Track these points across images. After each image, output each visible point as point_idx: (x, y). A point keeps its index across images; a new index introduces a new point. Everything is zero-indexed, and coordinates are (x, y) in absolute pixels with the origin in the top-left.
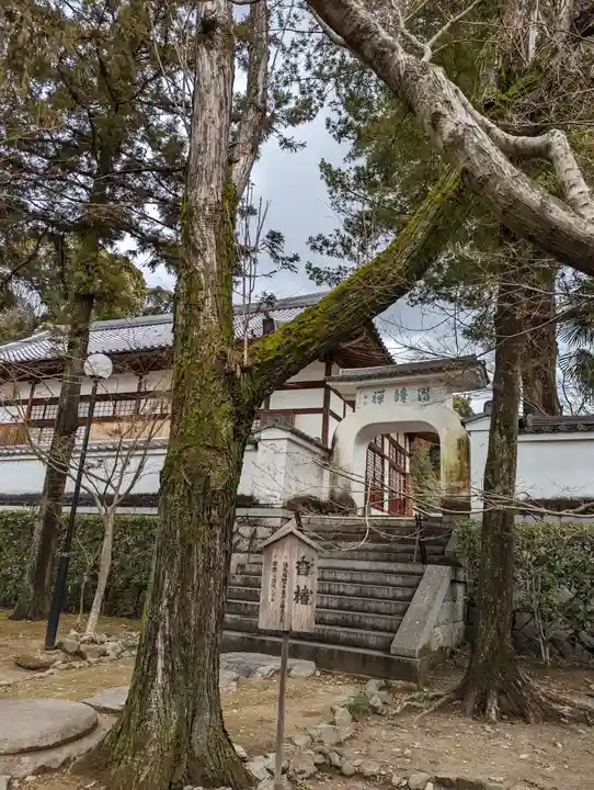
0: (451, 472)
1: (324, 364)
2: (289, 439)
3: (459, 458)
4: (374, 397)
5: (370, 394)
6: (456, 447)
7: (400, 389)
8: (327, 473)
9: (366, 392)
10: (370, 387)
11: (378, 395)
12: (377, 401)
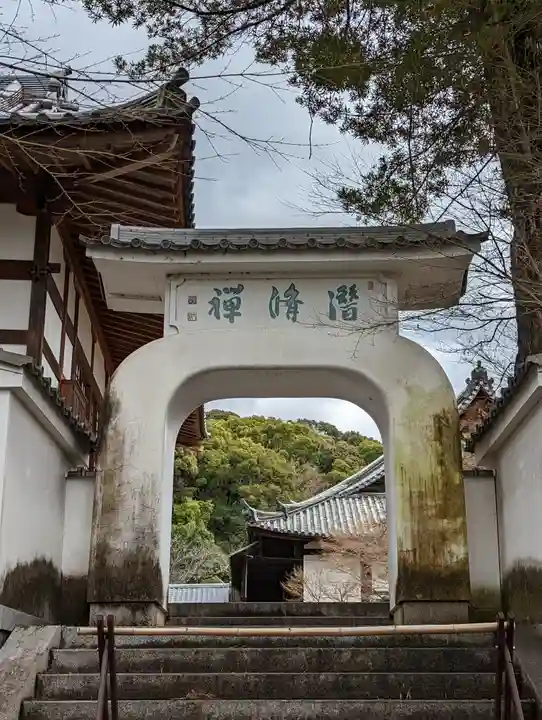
0: (421, 495)
1: (32, 220)
2: (15, 393)
3: (441, 463)
4: (214, 302)
5: (205, 293)
6: (431, 433)
7: (283, 287)
8: (79, 495)
9: (193, 288)
10: (204, 275)
11: (225, 297)
12: (222, 311)
